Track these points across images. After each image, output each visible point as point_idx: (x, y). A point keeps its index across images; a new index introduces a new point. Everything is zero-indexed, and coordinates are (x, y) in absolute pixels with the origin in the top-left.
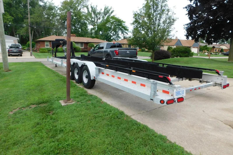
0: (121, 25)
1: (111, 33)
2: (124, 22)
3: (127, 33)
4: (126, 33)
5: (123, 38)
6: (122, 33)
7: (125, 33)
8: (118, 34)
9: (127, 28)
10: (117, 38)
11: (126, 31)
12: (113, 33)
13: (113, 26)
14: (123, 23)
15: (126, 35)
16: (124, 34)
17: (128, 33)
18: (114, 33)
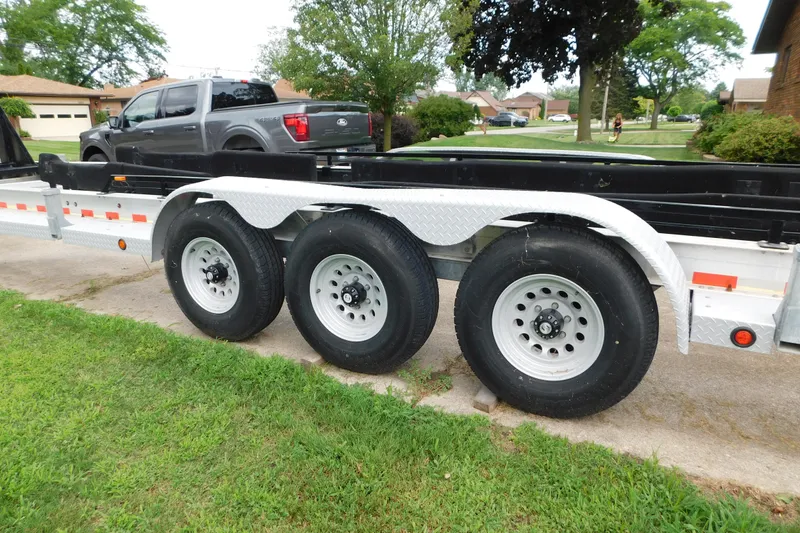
0: (128, 19)
1: (88, 51)
2: (141, 9)
3: (160, 55)
4: (155, 53)
5: (145, 76)
6: (141, 52)
7: (150, 55)
8: (122, 60)
9: (156, 32)
10: (121, 74)
11: (158, 48)
12: (97, 54)
13: (92, 24)
14: (137, 14)
15: (156, 61)
16: (147, 59)
17: (164, 54)
18: (100, 53)
